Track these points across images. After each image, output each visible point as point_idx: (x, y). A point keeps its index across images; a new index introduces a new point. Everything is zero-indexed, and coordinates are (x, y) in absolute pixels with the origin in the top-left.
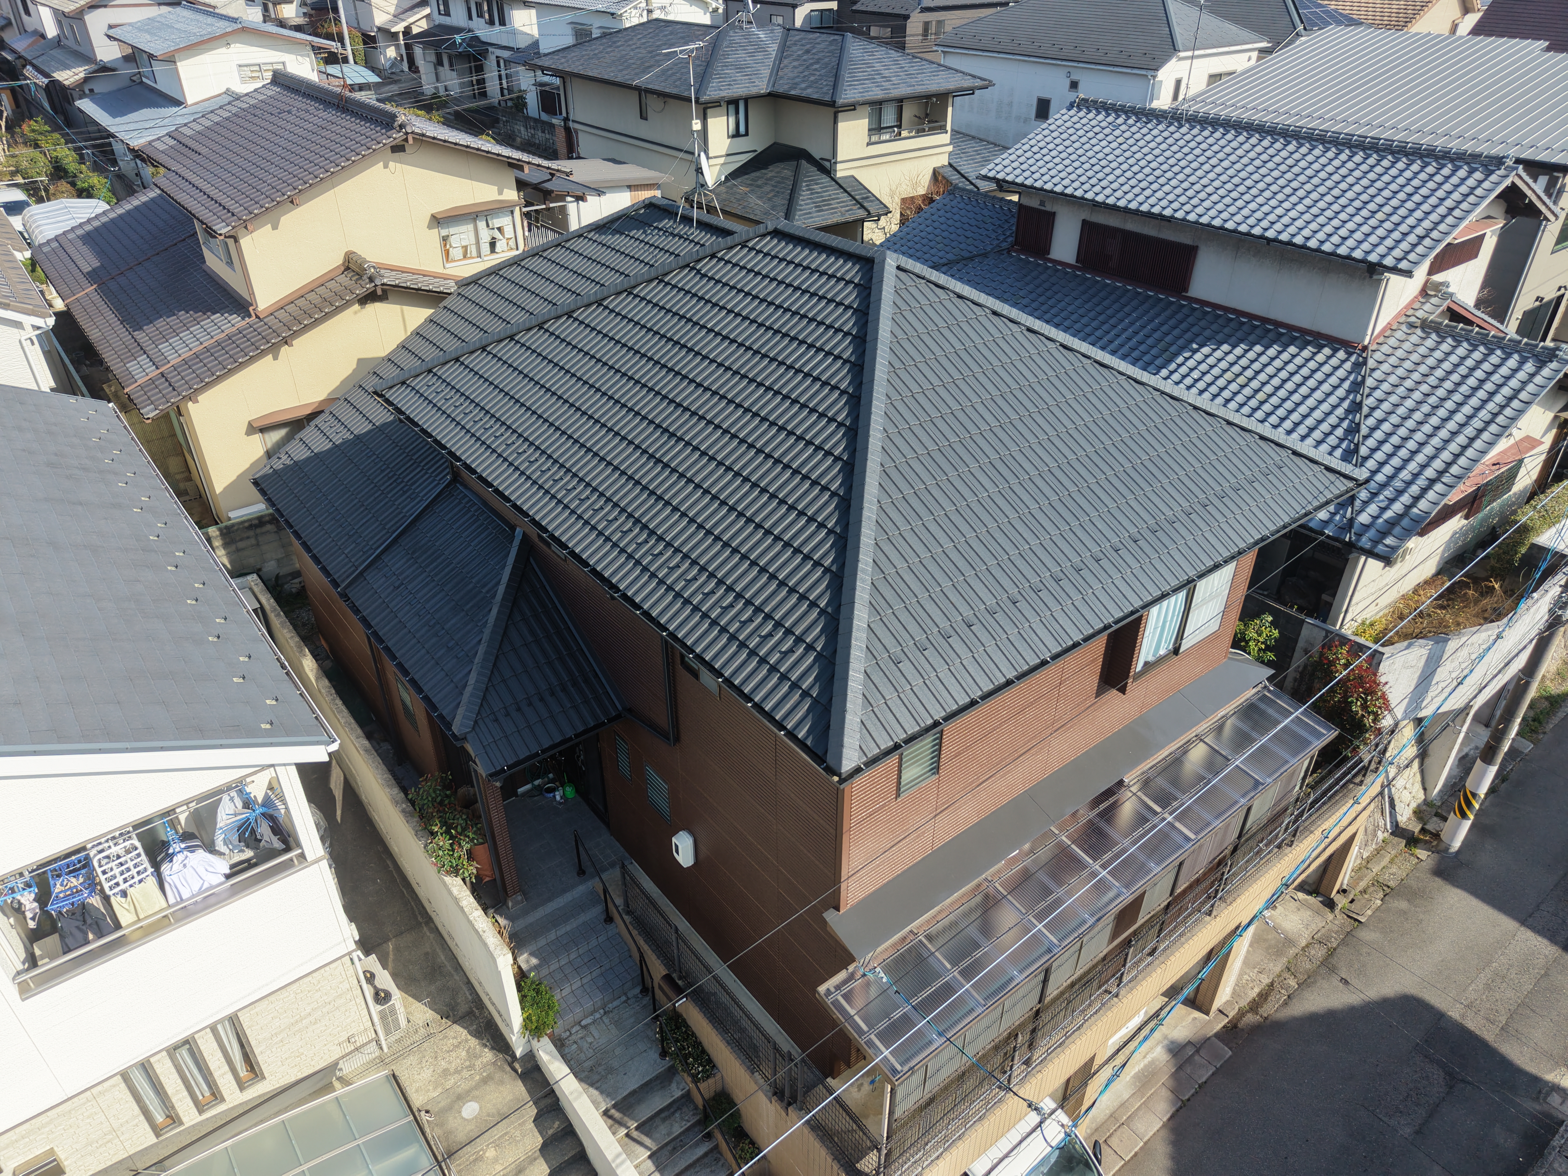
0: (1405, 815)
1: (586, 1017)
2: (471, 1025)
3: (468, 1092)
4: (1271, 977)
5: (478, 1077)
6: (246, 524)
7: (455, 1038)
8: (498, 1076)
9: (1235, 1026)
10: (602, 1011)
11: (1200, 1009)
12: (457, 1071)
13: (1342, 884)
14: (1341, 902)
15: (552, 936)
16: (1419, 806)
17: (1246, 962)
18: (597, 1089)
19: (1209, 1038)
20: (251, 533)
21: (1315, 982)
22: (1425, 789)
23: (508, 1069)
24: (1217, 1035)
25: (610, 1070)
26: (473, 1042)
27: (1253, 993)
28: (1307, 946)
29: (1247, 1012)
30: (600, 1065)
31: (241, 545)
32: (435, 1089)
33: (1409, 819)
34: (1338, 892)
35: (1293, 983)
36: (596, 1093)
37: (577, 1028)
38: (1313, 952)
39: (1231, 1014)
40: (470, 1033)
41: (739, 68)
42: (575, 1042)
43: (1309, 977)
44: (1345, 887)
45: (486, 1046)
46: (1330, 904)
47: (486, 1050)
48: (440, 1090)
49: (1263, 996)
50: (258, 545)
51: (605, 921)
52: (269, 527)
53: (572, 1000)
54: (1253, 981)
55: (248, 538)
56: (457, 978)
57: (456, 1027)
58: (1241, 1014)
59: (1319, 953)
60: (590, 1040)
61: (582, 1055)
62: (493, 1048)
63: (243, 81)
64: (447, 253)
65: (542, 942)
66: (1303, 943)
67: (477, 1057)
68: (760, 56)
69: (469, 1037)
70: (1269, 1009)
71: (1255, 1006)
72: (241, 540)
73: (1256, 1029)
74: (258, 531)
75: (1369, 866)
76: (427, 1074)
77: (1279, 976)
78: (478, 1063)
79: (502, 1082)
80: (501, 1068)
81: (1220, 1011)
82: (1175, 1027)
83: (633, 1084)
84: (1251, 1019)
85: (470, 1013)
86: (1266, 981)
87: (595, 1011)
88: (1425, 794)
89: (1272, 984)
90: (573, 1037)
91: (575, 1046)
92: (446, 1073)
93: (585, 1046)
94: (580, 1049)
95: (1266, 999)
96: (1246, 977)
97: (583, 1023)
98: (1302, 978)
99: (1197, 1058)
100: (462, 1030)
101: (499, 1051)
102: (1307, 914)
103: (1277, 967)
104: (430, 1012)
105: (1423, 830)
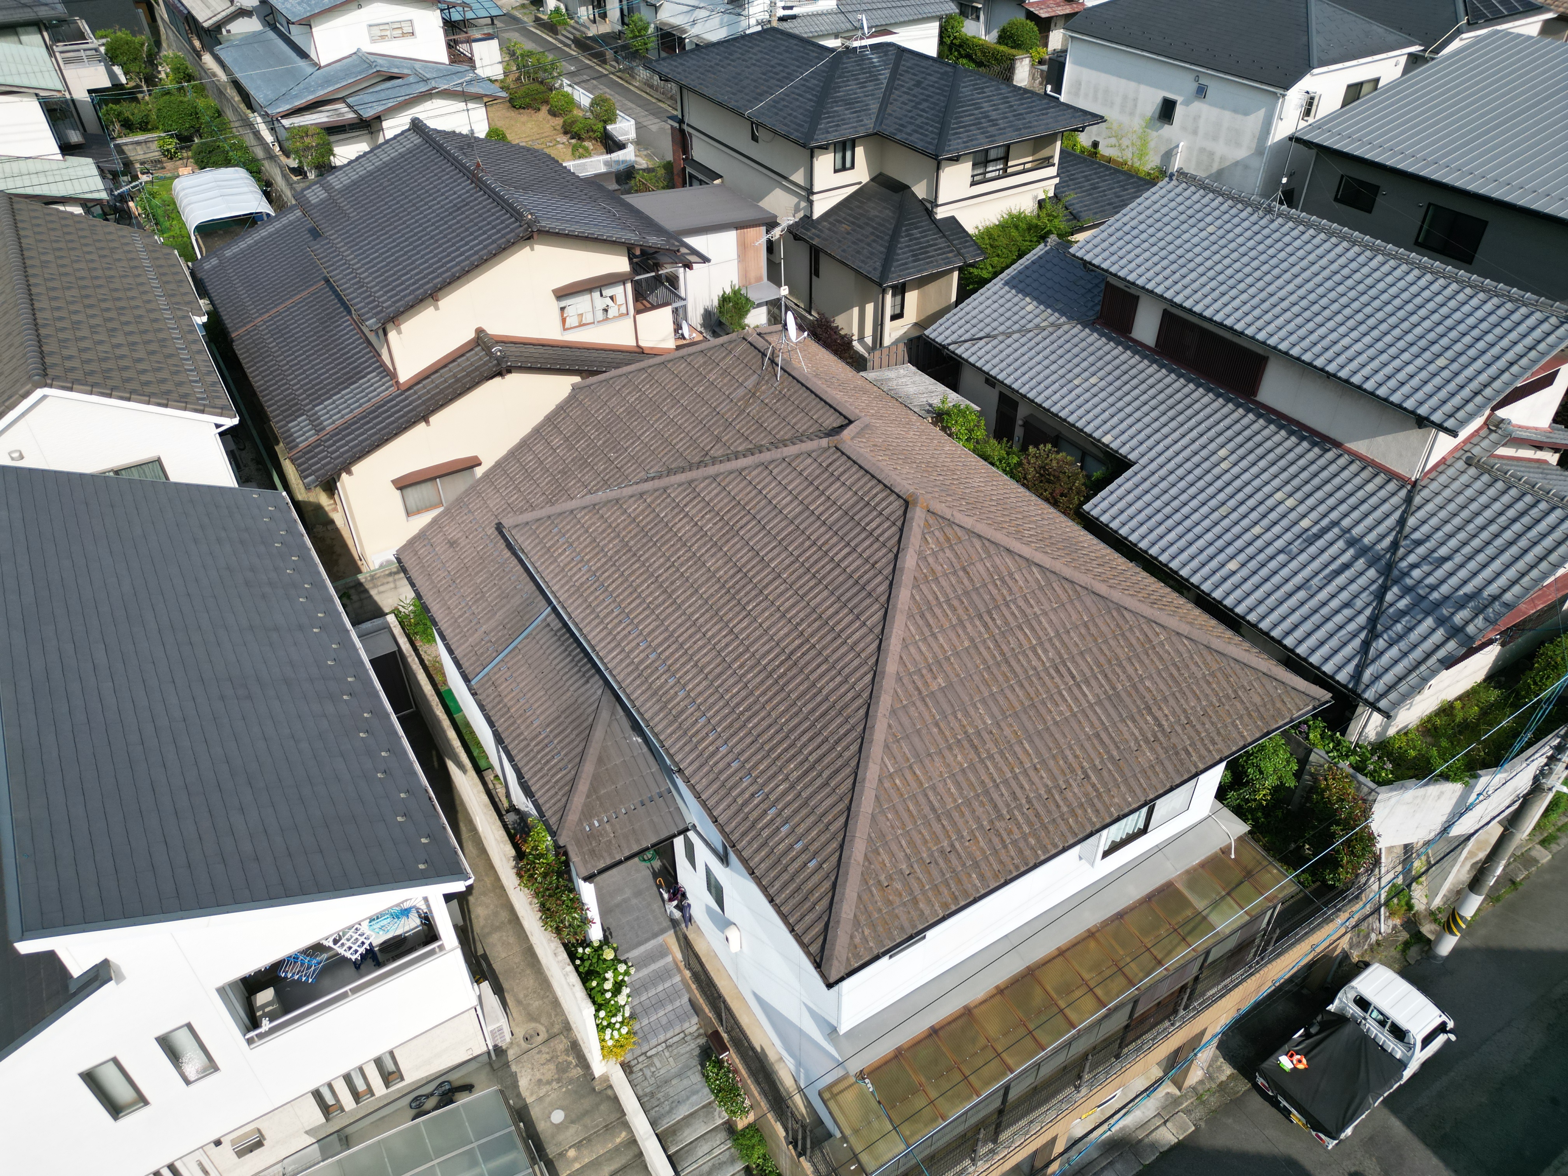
3: (556, 1101)
5: (564, 1089)
10: (664, 1045)
12: (548, 1082)
25: (667, 1097)
30: (659, 1092)
32: (531, 1095)
37: (643, 1058)
41: (849, 103)
42: (641, 1070)
48: (534, 1097)
53: (641, 1035)
55: (388, 582)
60: (652, 1069)
61: (646, 1082)
63: (373, 41)
64: (564, 321)
67: (564, 1072)
68: (870, 87)
72: (382, 585)
76: (525, 1081)
78: (565, 1077)
79: (582, 1095)
81: (1192, 1088)
83: (684, 1111)
90: (640, 1066)
91: (641, 1073)
92: (540, 1082)
93: (649, 1074)
94: (645, 1076)
97: (649, 1054)
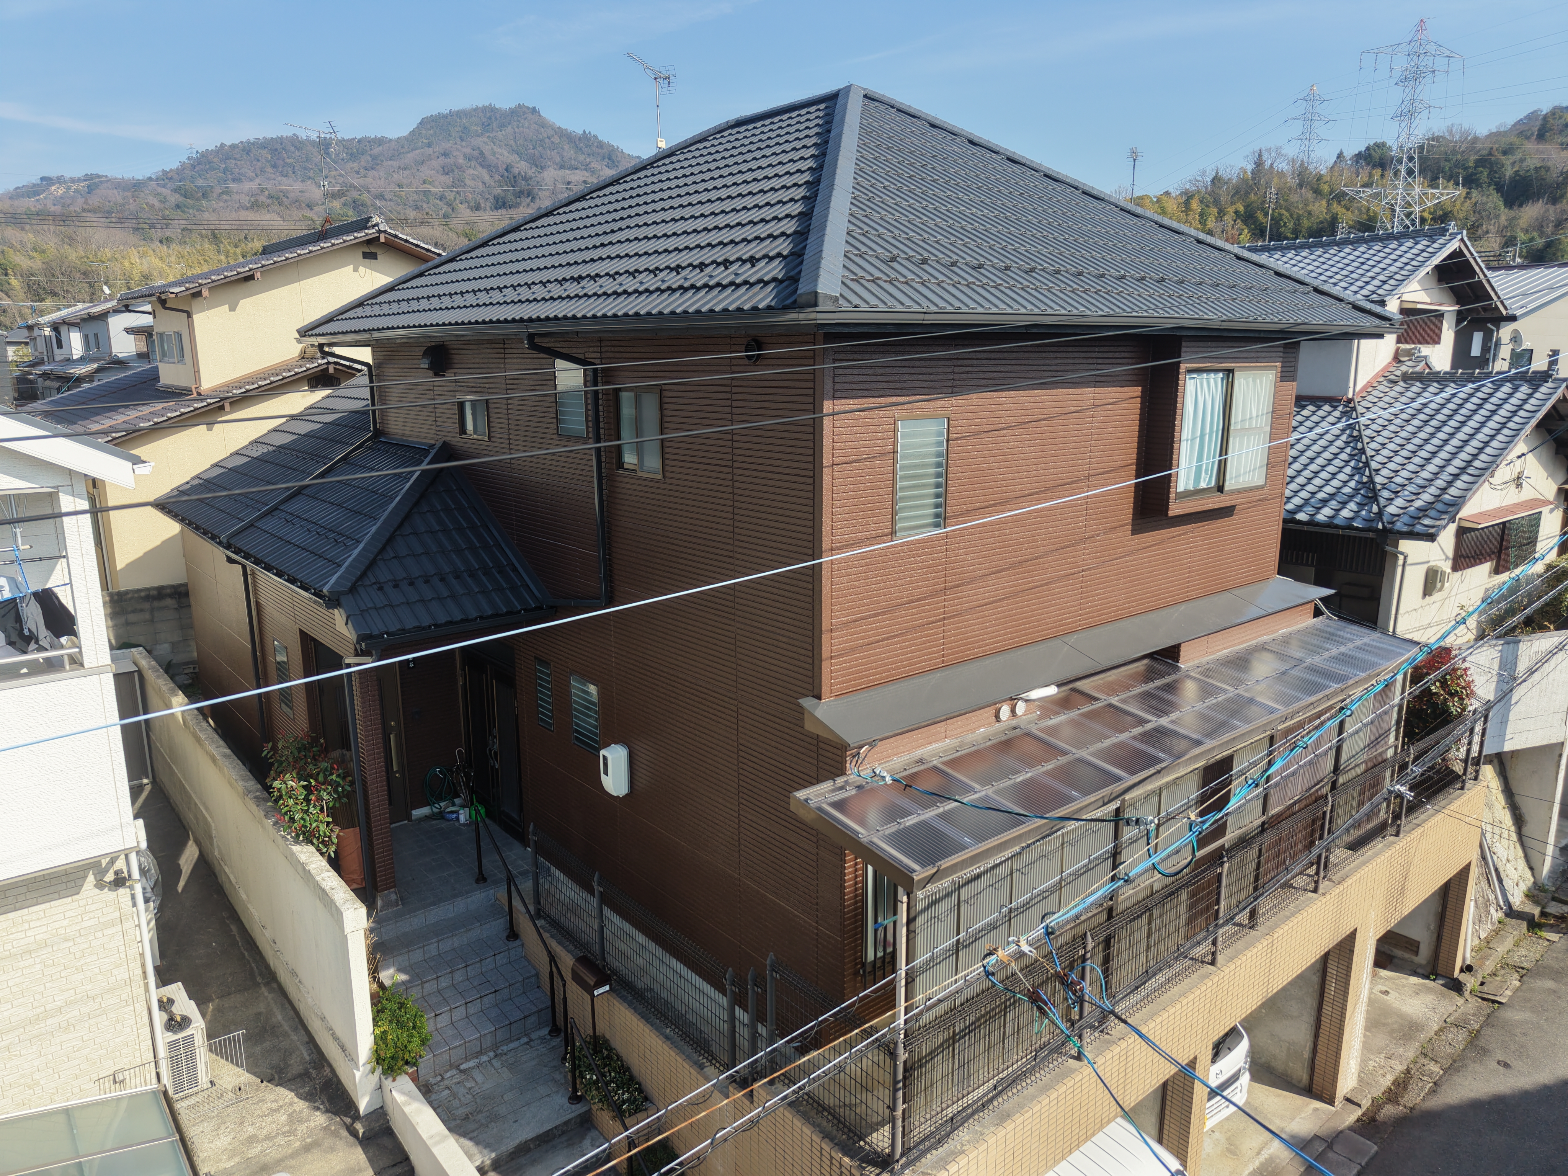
0: (1517, 899)
1: (467, 1059)
2: (304, 1086)
3: (279, 1161)
4: (1405, 1063)
5: (298, 1144)
6: (143, 594)
7: (275, 1101)
8: (328, 1142)
9: (1373, 1120)
10: (492, 1054)
11: (1320, 1098)
12: (268, 1138)
13: (1464, 959)
14: (1470, 982)
15: (433, 949)
16: (1529, 890)
17: (1366, 1046)
18: (471, 1139)
19: (1341, 1132)
20: (147, 606)
21: (1464, 1066)
22: (1531, 868)
23: (345, 1133)
24: (1351, 1128)
25: (494, 1118)
26: (301, 1105)
27: (1387, 1081)
28: (1441, 1030)
29: (1385, 1103)
30: (480, 1112)
31: (132, 617)
32: (230, 1158)
33: (1522, 903)
34: (1462, 971)
35: (1435, 1068)
36: (468, 1144)
37: (454, 1072)
38: (1450, 1036)
39: (1366, 1103)
40: (297, 1095)
42: (447, 1088)
43: (1455, 1061)
44: (1468, 962)
45: (318, 1109)
46: (1456, 986)
47: (318, 1113)
48: (237, 1159)
49: (1401, 1084)
50: (152, 621)
51: (508, 938)
52: (169, 602)
53: (450, 1032)
54: (1382, 1067)
55: (142, 610)
56: (295, 1038)
57: (281, 1090)
58: (1377, 1106)
59: (1459, 1038)
60: (468, 1085)
61: (456, 1103)
62: (327, 1111)
65: (417, 955)
66: (1436, 1027)
67: (301, 1121)
69: (296, 1100)
70: (1414, 1097)
71: (1394, 1094)
72: (134, 612)
73: (1401, 1122)
74: (156, 604)
75: (1491, 945)
76: (224, 1141)
77: (1415, 1062)
78: (302, 1128)
79: (332, 1149)
80: (335, 1134)
81: (1348, 1100)
82: (1293, 1119)
83: (526, 1132)
84: (1389, 1111)
85: (304, 1076)
86: (1400, 1068)
87: (480, 1053)
88: (1533, 875)
89: (1408, 1071)
90: (446, 1082)
91: (447, 1092)
92: (252, 1140)
93: (462, 1091)
94: (454, 1096)
95: (1405, 1088)
96: (1371, 1063)
97: (462, 1067)
98: (1446, 1063)
99: (1330, 1155)
100: (287, 1092)
101: (336, 1113)
102: (1430, 998)
103: (1410, 1052)
104: (247, 1075)
105: (1543, 914)
